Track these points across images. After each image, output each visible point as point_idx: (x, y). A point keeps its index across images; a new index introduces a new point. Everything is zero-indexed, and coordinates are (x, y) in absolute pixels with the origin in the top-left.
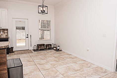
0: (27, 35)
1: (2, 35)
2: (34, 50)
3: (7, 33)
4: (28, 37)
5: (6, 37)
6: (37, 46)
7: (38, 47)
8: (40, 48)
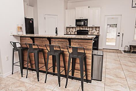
0: (119, 33)
1: (94, 32)
2: (125, 51)
3: (99, 30)
4: (119, 36)
5: (98, 34)
6: (129, 46)
7: (130, 48)
8: (132, 50)
